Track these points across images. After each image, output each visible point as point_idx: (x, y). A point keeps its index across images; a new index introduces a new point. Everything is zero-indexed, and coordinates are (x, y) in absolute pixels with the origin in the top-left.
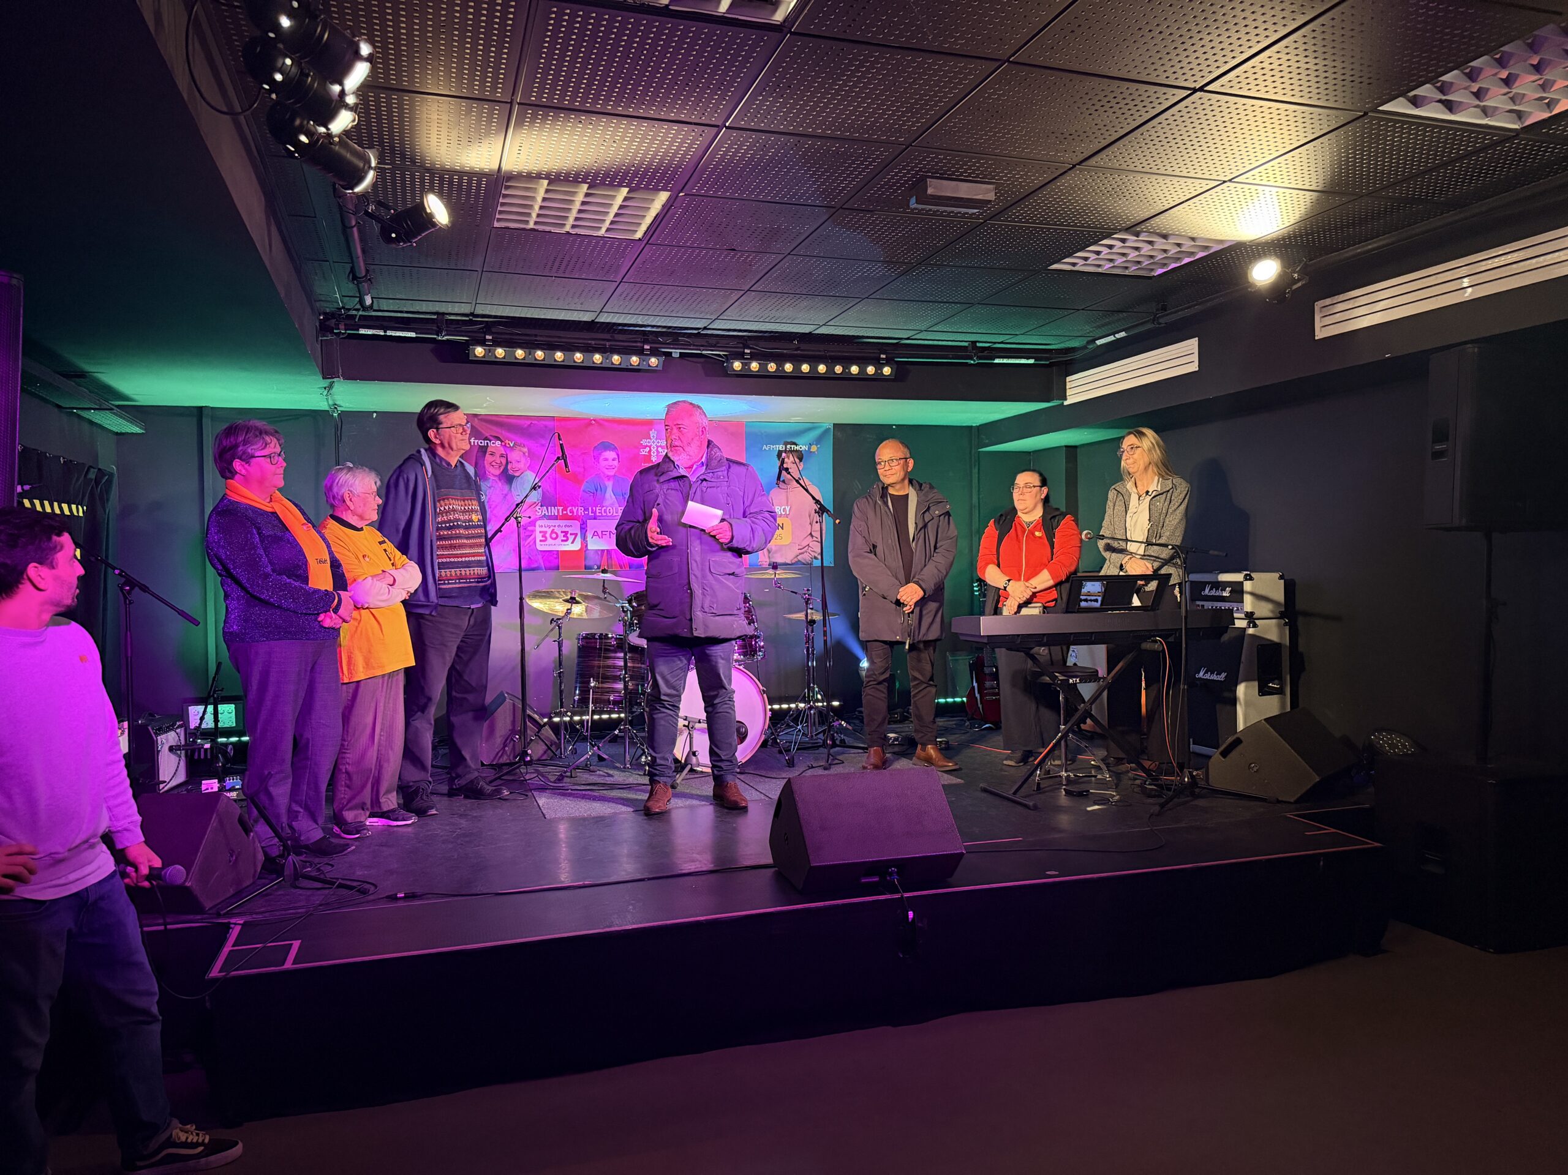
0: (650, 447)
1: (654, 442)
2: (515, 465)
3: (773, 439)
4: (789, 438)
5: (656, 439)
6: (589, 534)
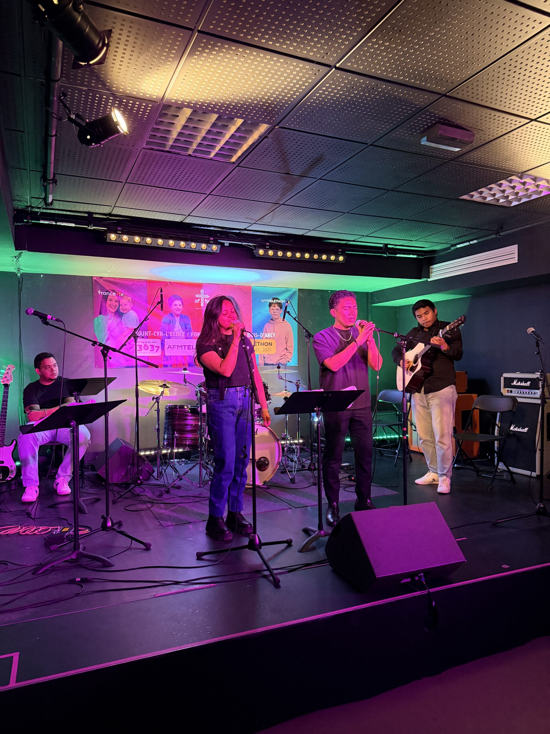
1: (202, 296)
2: (124, 307)
3: (266, 295)
5: (204, 294)
6: (166, 347)
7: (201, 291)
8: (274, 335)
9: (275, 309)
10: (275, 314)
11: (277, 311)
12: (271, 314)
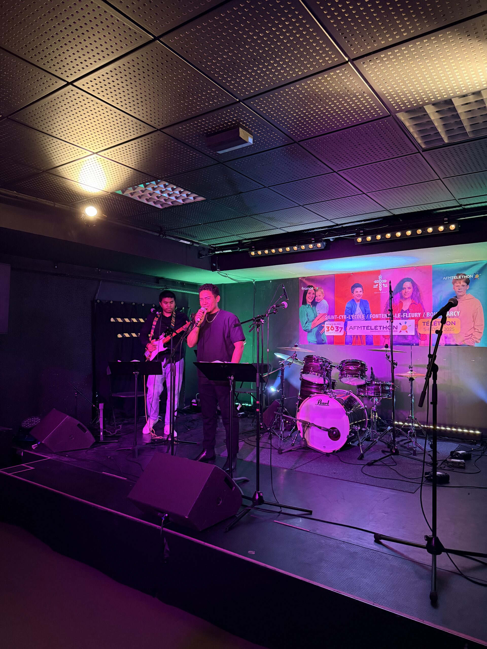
0: (378, 284)
1: (380, 281)
2: (318, 297)
3: (450, 273)
4: (459, 272)
5: (382, 280)
6: (348, 327)
7: (379, 276)
8: (458, 313)
9: (461, 285)
10: (460, 290)
11: (462, 287)
12: (456, 292)
